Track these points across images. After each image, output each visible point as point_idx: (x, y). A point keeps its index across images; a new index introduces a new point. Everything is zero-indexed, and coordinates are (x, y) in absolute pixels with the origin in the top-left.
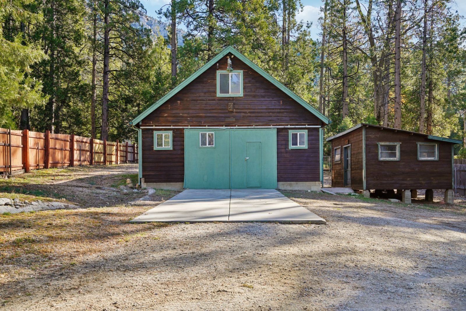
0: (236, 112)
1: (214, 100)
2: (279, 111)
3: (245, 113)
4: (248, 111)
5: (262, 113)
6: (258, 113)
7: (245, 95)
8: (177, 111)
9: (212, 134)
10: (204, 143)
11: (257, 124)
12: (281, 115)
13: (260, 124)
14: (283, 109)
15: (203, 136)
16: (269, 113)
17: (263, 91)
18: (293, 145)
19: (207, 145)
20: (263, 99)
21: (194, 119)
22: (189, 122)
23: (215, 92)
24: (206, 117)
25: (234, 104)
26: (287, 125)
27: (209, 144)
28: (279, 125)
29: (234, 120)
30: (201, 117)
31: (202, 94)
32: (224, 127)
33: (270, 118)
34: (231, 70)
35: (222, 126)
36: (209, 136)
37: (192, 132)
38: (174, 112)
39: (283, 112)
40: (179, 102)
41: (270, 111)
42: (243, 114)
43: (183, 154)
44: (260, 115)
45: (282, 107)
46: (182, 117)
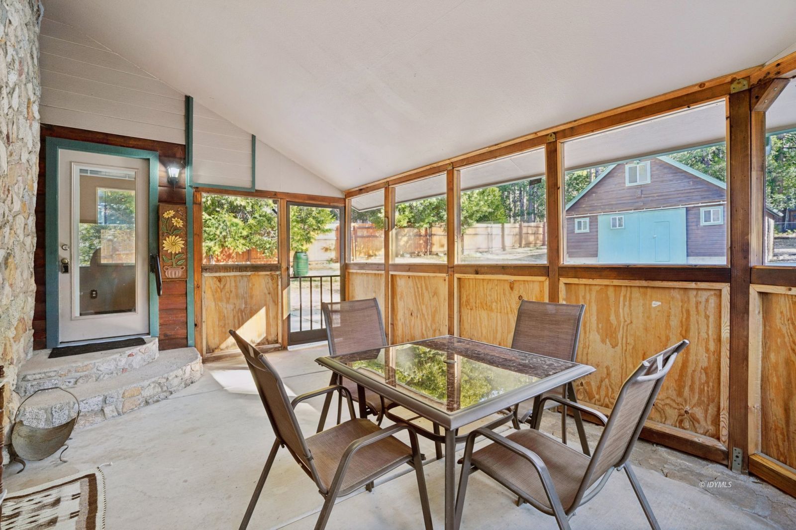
0: (645, 197)
1: (624, 189)
2: (688, 191)
3: (654, 197)
4: (655, 195)
5: (670, 195)
6: (666, 195)
7: (652, 182)
8: (593, 202)
9: (622, 218)
10: (614, 226)
11: (665, 205)
12: (691, 194)
13: (668, 205)
14: (694, 189)
15: (614, 219)
16: (678, 194)
17: (671, 175)
18: (705, 221)
19: (618, 227)
20: (671, 183)
21: (607, 207)
22: (602, 209)
23: (625, 183)
24: (617, 204)
25: (642, 191)
26: (698, 203)
27: (619, 226)
28: (689, 204)
29: (642, 204)
30: (612, 204)
31: (614, 186)
32: (633, 211)
33: (679, 199)
34: (638, 163)
35: (631, 210)
36: (619, 220)
37: (604, 217)
38: (591, 203)
39: (694, 192)
40: (594, 195)
41: (678, 192)
42: (651, 198)
43: (597, 235)
44: (667, 197)
45: (693, 187)
46: (597, 206)
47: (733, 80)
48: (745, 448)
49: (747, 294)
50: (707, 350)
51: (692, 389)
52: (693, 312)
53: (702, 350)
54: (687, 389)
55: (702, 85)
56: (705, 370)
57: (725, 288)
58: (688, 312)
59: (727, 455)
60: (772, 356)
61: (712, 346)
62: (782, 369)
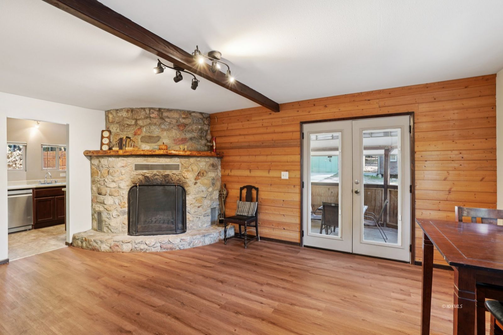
47: (385, 147)
48: (386, 222)
49: (387, 190)
50: (379, 203)
51: (376, 211)
52: (377, 194)
53: (378, 203)
54: (375, 212)
55: (380, 146)
56: (379, 207)
57: (383, 189)
58: (376, 194)
59: (383, 224)
60: (391, 203)
61: (380, 202)
62: (393, 205)
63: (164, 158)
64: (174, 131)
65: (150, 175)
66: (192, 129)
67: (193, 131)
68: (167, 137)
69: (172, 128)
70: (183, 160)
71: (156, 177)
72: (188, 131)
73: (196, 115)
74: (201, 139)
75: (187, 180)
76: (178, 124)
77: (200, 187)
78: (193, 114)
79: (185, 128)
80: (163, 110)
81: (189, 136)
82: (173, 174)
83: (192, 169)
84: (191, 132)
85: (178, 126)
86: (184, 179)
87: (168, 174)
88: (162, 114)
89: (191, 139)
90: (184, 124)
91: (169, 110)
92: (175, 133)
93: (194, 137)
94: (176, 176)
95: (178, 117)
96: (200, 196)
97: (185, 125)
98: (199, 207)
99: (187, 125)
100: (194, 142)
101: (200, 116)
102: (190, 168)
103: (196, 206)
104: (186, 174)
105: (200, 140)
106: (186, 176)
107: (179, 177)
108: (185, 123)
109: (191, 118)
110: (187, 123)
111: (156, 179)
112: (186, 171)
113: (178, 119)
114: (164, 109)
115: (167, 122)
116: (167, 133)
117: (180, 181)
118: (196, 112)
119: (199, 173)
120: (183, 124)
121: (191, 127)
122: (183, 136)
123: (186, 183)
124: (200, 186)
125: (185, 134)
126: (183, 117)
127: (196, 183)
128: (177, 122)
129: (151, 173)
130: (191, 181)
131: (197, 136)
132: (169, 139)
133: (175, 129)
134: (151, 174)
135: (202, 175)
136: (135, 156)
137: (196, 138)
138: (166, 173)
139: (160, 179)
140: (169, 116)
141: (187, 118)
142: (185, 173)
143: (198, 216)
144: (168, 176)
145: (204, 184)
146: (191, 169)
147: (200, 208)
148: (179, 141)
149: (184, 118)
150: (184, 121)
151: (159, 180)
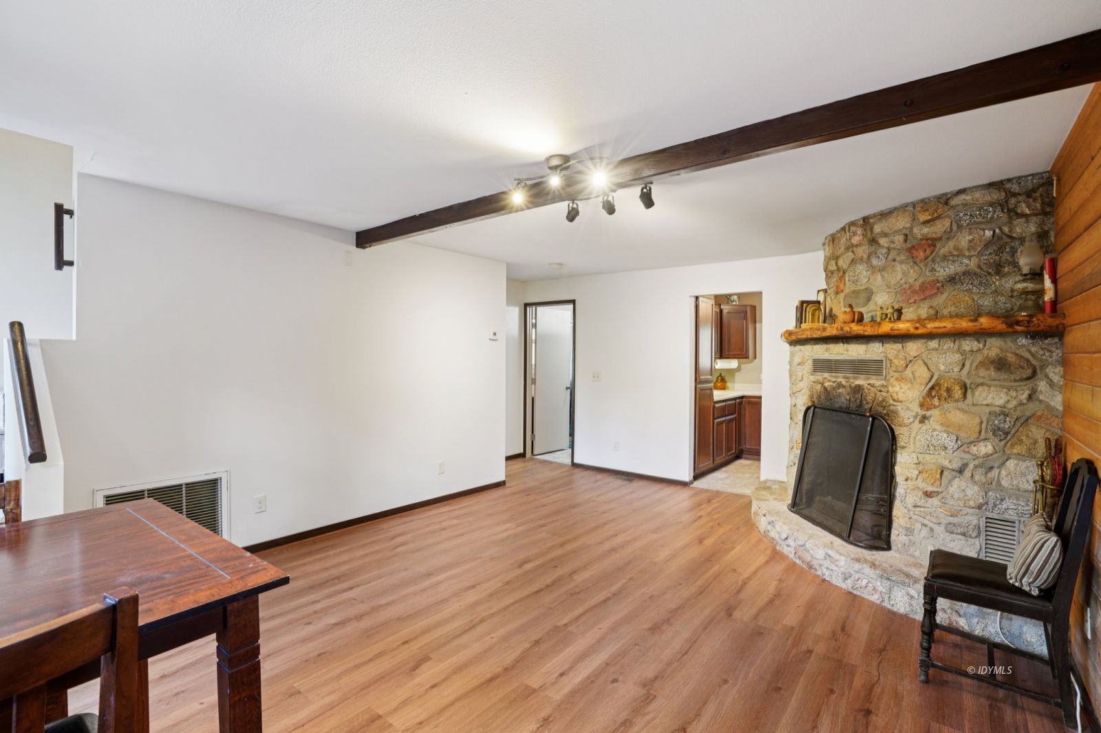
63: (855, 343)
64: (898, 267)
65: (831, 384)
66: (956, 248)
67: (961, 254)
68: (885, 287)
69: (894, 260)
70: (892, 349)
71: (840, 390)
72: (945, 258)
73: (968, 198)
74: (998, 273)
75: (899, 407)
76: (908, 245)
77: (935, 434)
78: (955, 201)
79: (933, 251)
80: (872, 218)
81: (945, 270)
82: (869, 387)
83: (913, 373)
84: (956, 258)
85: (910, 250)
86: (891, 402)
87: (859, 386)
88: (872, 229)
89: (952, 280)
90: (927, 239)
91: (884, 215)
92: (904, 273)
93: (964, 273)
94: (877, 392)
95: (908, 225)
96: (934, 461)
97: (932, 243)
98: (928, 494)
99: (940, 239)
100: (965, 287)
101: (996, 195)
102: (908, 372)
103: (918, 488)
104: (897, 389)
105: (995, 279)
106: (897, 394)
107: (884, 394)
108: (930, 236)
109: (951, 213)
110: (939, 235)
111: (840, 395)
112: (897, 379)
113: (907, 232)
114: (875, 215)
115: (883, 247)
116: (883, 277)
117: (884, 408)
118: (970, 188)
119: (932, 388)
120: (924, 241)
121: (951, 244)
122: (929, 276)
123: (895, 412)
124: (934, 430)
125: (933, 270)
126: (921, 220)
127: (924, 419)
128: (906, 241)
129: (834, 380)
130: (908, 408)
131: (979, 267)
132: (889, 292)
133: (901, 262)
134: (834, 382)
135: (945, 394)
136: (812, 342)
137: (975, 274)
138: (857, 382)
139: (846, 395)
140: (886, 230)
141: (939, 217)
142: (895, 386)
143: (926, 522)
144: (858, 389)
145: (947, 426)
146: (911, 375)
147: (935, 501)
148: (915, 292)
149: (926, 222)
150: (926, 230)
151: (843, 398)
